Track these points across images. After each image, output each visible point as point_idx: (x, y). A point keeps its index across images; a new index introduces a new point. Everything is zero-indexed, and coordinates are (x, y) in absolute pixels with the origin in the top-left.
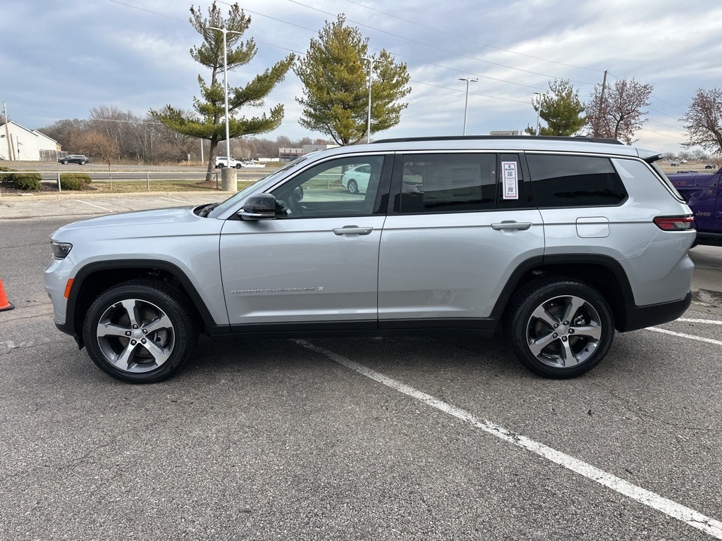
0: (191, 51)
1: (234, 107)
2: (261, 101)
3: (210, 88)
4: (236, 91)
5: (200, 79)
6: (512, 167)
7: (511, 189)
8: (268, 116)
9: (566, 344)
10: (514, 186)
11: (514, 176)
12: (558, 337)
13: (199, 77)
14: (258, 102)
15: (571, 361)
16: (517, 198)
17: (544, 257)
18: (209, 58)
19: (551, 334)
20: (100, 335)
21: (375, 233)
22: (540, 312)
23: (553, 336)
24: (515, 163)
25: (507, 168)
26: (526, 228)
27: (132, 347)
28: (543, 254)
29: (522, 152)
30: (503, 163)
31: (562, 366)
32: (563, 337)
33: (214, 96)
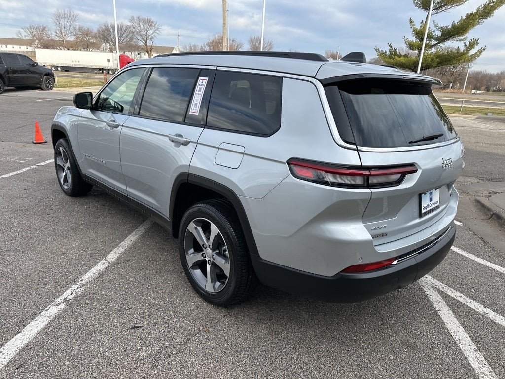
1: (439, 43)
2: (464, 37)
3: (418, 28)
4: (442, 29)
5: (411, 21)
6: (204, 82)
7: (196, 104)
8: (462, 49)
9: (208, 267)
10: (198, 103)
11: (201, 93)
12: (206, 258)
13: (410, 20)
14: (461, 38)
15: (209, 286)
16: (197, 114)
17: (189, 174)
18: (424, 4)
19: (201, 253)
20: (58, 163)
21: (120, 128)
22: (192, 227)
23: (202, 255)
24: (207, 79)
25: (200, 83)
26: (186, 143)
27: (64, 173)
28: (188, 172)
29: (215, 68)
30: (200, 78)
31: (204, 288)
32: (209, 260)
33: (419, 34)
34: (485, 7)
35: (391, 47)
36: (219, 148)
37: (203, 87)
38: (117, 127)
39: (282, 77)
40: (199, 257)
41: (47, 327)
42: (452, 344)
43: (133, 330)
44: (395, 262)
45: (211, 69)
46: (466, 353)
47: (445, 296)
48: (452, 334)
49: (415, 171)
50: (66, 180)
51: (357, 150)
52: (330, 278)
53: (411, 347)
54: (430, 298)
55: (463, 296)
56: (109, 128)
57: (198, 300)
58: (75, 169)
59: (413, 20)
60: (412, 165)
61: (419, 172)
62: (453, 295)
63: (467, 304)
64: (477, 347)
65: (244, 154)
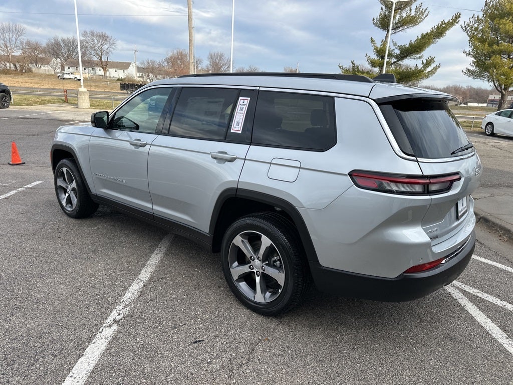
0: (374, 19)
1: (398, 61)
2: (420, 55)
3: (379, 47)
4: (401, 48)
5: (372, 41)
6: (246, 102)
7: (238, 124)
8: (420, 66)
9: (258, 279)
10: (241, 121)
11: (243, 112)
12: (254, 270)
13: (372, 39)
14: (418, 56)
15: (260, 297)
16: (240, 132)
17: (237, 189)
18: (384, 24)
19: (248, 265)
20: (58, 185)
21: (148, 147)
22: (238, 241)
23: (250, 267)
24: (249, 99)
25: (241, 103)
26: (232, 160)
27: (67, 195)
28: (236, 187)
29: (258, 88)
30: (240, 98)
31: (253, 299)
32: (257, 272)
33: (381, 53)
34: (438, 28)
35: (354, 64)
36: (271, 163)
37: (245, 107)
38: (144, 146)
39: (333, 97)
40: (245, 269)
41: (108, 349)
42: (486, 334)
43: (196, 345)
44: (443, 262)
45: (253, 90)
46: (500, 340)
47: (465, 293)
48: (483, 325)
49: (459, 179)
50: (69, 201)
51: (417, 161)
52: (393, 279)
53: (453, 339)
54: (453, 295)
55: (480, 292)
56: (133, 147)
57: (247, 312)
58: (83, 189)
59: (374, 39)
60: (457, 173)
61: (463, 180)
62: (471, 292)
63: (486, 299)
64: (507, 335)
65: (300, 168)
